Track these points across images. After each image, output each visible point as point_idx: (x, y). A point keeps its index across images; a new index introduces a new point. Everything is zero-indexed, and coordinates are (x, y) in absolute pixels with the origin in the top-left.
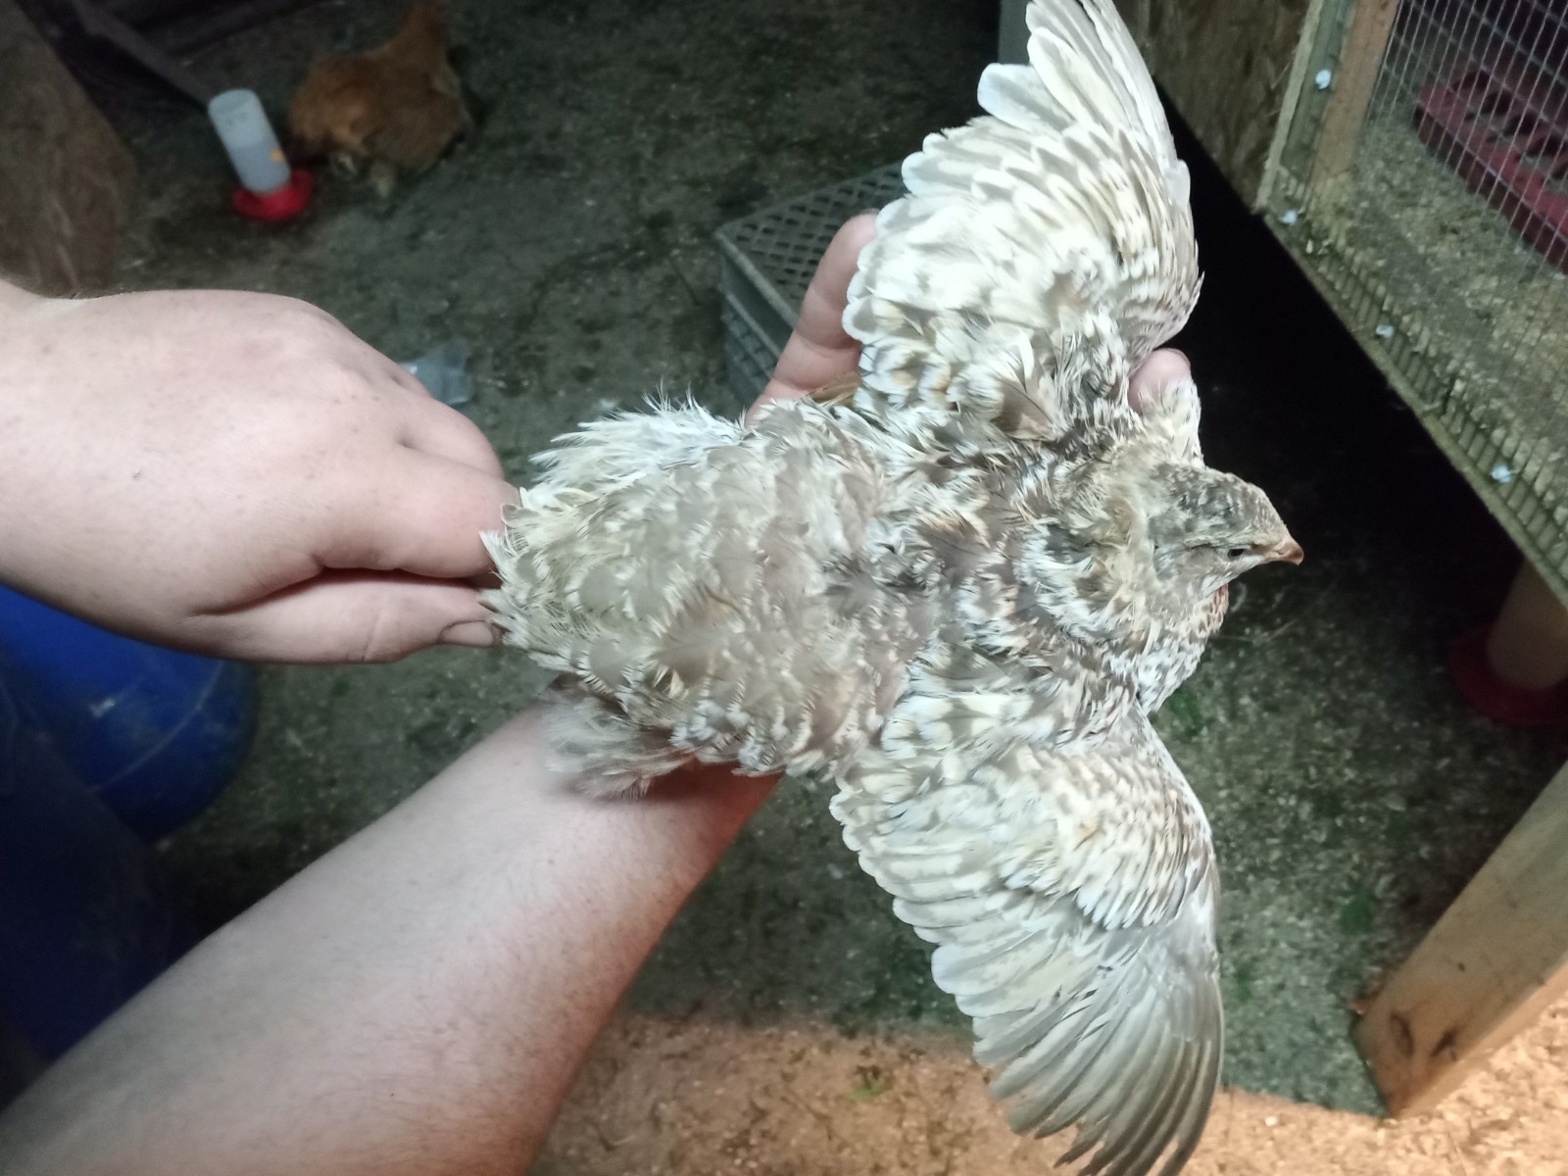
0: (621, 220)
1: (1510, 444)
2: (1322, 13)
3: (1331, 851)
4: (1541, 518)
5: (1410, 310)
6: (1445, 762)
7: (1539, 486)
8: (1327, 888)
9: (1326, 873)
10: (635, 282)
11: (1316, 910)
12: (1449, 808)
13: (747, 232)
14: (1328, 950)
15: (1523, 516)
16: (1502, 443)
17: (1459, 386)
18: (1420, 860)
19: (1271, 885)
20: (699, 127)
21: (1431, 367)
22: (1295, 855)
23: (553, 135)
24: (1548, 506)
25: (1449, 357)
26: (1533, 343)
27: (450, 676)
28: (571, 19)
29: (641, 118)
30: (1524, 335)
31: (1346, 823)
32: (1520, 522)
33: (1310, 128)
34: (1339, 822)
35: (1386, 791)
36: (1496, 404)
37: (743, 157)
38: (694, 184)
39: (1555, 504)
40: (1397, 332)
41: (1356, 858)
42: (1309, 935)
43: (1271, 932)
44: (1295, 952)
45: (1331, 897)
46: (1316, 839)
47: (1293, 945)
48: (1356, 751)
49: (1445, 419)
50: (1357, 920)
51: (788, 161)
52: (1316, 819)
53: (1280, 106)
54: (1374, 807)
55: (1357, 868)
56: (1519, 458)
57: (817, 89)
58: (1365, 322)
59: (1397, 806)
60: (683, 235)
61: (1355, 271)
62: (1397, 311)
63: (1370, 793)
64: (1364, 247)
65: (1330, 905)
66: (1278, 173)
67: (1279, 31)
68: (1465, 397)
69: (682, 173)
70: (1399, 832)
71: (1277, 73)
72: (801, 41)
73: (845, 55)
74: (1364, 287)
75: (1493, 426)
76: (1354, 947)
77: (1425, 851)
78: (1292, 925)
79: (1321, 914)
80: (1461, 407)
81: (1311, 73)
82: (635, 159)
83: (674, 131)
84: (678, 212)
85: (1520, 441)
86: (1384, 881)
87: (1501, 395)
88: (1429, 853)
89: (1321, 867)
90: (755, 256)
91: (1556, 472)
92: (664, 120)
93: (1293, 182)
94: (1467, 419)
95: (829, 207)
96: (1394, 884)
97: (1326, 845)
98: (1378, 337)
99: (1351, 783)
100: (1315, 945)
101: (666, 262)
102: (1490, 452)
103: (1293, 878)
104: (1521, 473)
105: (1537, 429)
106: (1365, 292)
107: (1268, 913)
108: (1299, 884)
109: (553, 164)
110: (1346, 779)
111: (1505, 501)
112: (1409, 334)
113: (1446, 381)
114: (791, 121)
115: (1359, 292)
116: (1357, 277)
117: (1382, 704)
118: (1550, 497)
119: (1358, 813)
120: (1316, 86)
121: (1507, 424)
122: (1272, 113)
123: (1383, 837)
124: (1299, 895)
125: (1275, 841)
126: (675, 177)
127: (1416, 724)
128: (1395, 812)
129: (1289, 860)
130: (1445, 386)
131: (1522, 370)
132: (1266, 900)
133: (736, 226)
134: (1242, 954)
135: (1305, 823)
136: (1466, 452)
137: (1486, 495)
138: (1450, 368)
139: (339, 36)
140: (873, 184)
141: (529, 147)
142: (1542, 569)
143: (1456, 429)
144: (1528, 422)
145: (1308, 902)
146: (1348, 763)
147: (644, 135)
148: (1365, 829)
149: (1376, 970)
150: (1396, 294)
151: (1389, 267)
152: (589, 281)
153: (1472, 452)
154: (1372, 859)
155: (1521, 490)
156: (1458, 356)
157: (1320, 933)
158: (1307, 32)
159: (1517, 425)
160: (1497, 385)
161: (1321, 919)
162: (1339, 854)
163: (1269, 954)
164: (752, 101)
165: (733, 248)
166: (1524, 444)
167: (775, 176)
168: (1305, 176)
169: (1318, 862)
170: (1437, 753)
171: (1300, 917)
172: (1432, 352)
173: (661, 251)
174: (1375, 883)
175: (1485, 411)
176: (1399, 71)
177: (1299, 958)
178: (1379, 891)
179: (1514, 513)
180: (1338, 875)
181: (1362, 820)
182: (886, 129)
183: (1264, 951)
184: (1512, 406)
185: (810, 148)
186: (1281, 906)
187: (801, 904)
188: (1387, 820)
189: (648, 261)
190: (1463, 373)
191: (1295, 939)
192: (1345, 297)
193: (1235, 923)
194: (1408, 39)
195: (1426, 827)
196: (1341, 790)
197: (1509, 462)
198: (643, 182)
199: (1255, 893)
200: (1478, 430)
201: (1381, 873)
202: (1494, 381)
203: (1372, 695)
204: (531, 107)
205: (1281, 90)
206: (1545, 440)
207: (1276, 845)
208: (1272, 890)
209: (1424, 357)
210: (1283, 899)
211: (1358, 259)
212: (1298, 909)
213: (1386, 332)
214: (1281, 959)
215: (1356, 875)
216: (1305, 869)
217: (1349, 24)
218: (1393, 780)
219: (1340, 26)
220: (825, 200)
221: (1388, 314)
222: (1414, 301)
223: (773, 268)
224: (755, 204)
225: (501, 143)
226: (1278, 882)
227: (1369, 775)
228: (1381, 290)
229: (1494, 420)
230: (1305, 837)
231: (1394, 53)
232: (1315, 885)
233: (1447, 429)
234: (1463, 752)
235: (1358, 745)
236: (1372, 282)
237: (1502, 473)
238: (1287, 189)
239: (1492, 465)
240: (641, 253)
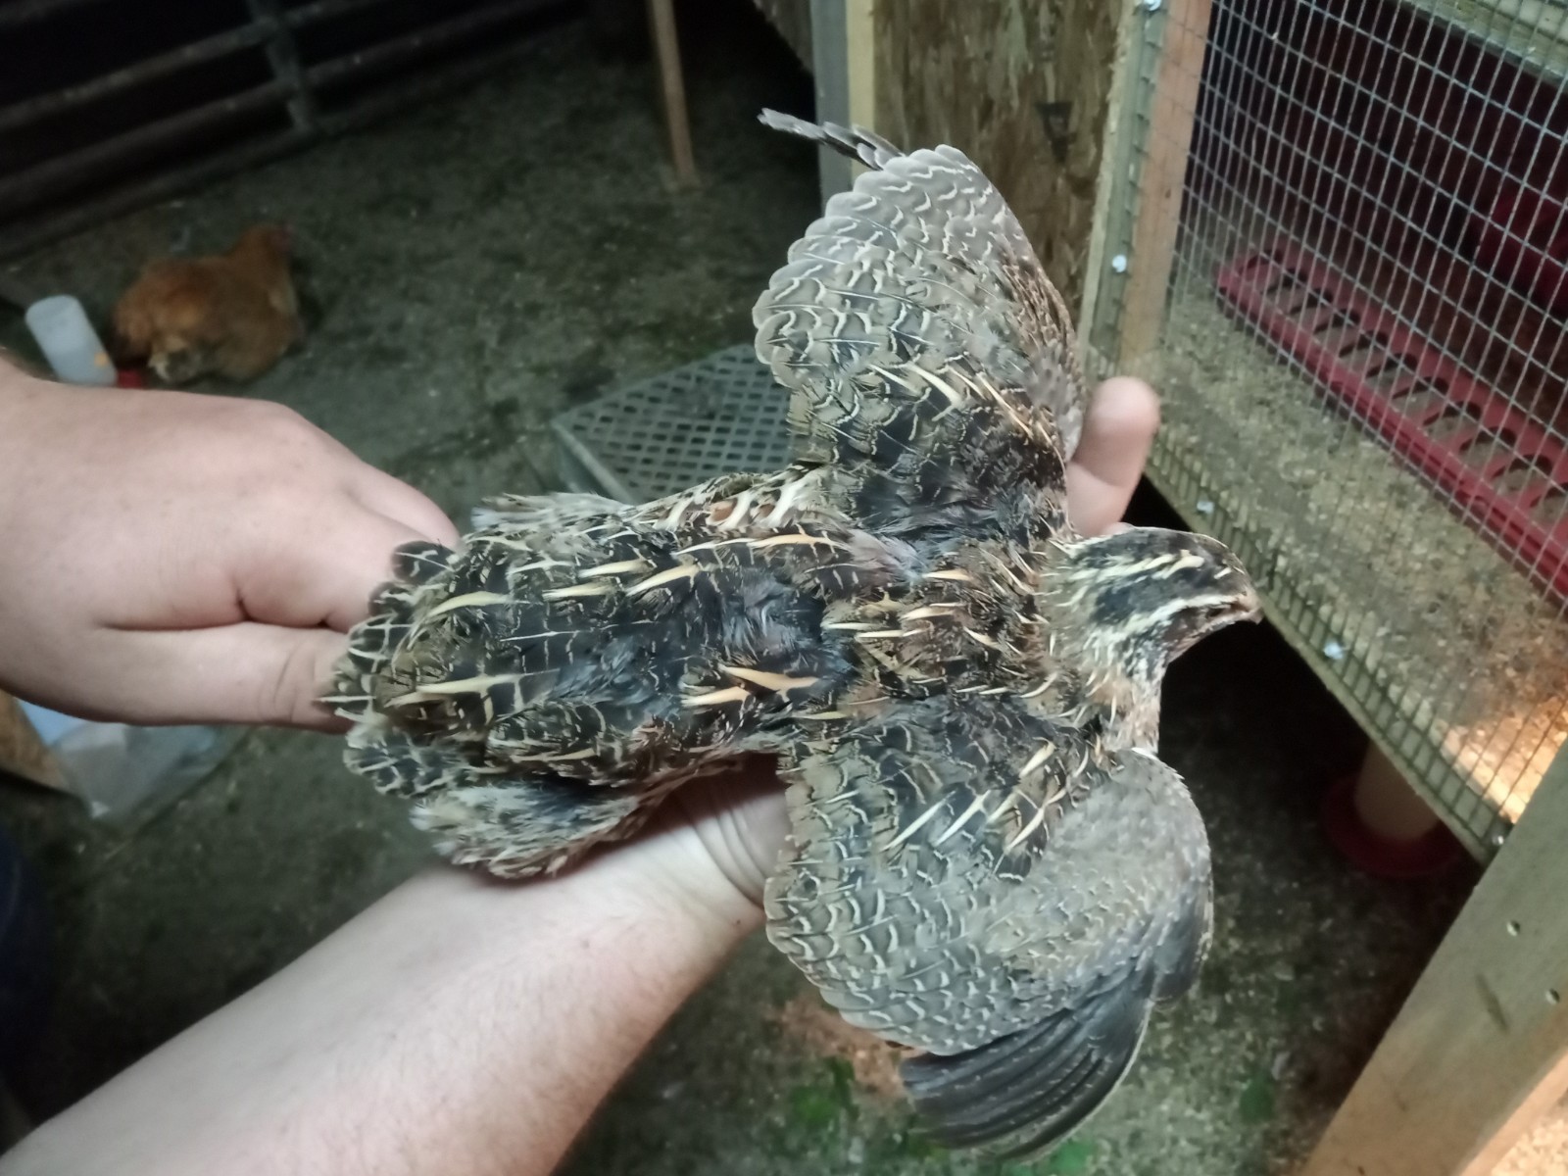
0: (466, 409)
1: (1337, 621)
2: (1111, 202)
3: (1223, 1031)
4: (1376, 696)
5: (1227, 486)
6: (1328, 923)
7: (1370, 664)
8: (1223, 1073)
9: (1221, 1056)
10: (479, 471)
11: (1213, 1099)
12: (1337, 973)
13: (584, 421)
14: (1230, 1144)
15: (1360, 692)
16: (1330, 619)
17: (1281, 562)
18: (1314, 1033)
19: (1165, 1074)
20: (543, 314)
21: (1253, 543)
22: (1187, 1040)
23: (396, 327)
24: (1381, 684)
25: (1268, 533)
26: (1349, 513)
27: (277, 908)
28: (414, 213)
29: (485, 307)
30: (1337, 506)
31: (1235, 998)
32: (1356, 699)
33: (1113, 310)
34: (1228, 998)
35: (1272, 959)
36: (1320, 579)
37: (588, 342)
38: (540, 370)
39: (1390, 680)
40: (1217, 507)
41: (1249, 1037)
42: (1209, 1129)
43: (1169, 1129)
44: (1196, 1150)
45: (1228, 1084)
46: (1207, 1019)
47: (1193, 1141)
48: (1238, 919)
49: (1274, 594)
50: (1257, 1106)
51: (634, 344)
52: (1205, 997)
53: (1082, 289)
54: (1262, 977)
55: (1252, 1047)
56: (1348, 634)
57: (662, 274)
58: (1186, 497)
59: (1285, 975)
60: (530, 421)
61: (1170, 447)
62: (1214, 487)
63: (1257, 963)
64: (1177, 425)
65: (1227, 1092)
66: (1089, 355)
67: (1073, 219)
68: (1289, 574)
69: (527, 360)
70: (1290, 1002)
71: (1076, 257)
72: (644, 228)
73: (687, 240)
74: (1181, 463)
75: (1319, 602)
76: (1257, 1137)
77: (1317, 1023)
78: (1192, 1118)
79: (1219, 1103)
80: (1286, 583)
81: (1106, 260)
82: (479, 348)
83: (519, 319)
84: (523, 398)
85: (1346, 616)
86: (1281, 1059)
87: (1324, 570)
88: (1322, 1024)
89: (1215, 1050)
90: (591, 444)
91: (1385, 649)
92: (509, 308)
93: (1104, 361)
94: (1294, 595)
95: (665, 394)
96: (1290, 1062)
97: (1218, 1025)
98: (1201, 513)
99: (1237, 953)
100: (1217, 1139)
101: (512, 449)
102: (1319, 629)
103: (1187, 1066)
104: (1353, 648)
105: (1362, 603)
106: (1182, 468)
107: (1165, 1107)
108: (1193, 1072)
109: (394, 356)
110: (1231, 950)
111: (1340, 678)
112: (1229, 510)
113: (1269, 556)
114: (636, 306)
115: (1176, 469)
116: (1173, 454)
117: (1259, 866)
118: (1382, 674)
119: (1247, 987)
120: (1114, 271)
121: (1332, 600)
122: (1076, 296)
123: (1274, 1011)
124: (1194, 1084)
125: (1165, 1025)
126: (520, 365)
127: (1295, 885)
128: (1283, 983)
129: (1181, 1045)
130: (1268, 561)
131: (1340, 540)
132: (1161, 1094)
133: (574, 415)
134: (1141, 1157)
135: (1194, 1002)
136: (1297, 628)
137: (1321, 671)
138: (1272, 543)
139: (176, 237)
140: (710, 368)
141: (371, 340)
142: (1384, 748)
143: (1285, 605)
144: (1352, 596)
145: (1206, 1091)
146: (1232, 933)
147: (488, 324)
148: (1256, 1003)
149: (1282, 1161)
150: (1211, 469)
151: (1201, 444)
152: (432, 472)
153: (1304, 628)
154: (1265, 1037)
155: (1353, 667)
156: (1277, 531)
157: (1221, 1124)
158: (1099, 221)
159: (1342, 599)
160: (1318, 559)
161: (1219, 1109)
162: (1232, 1034)
163: (1170, 1155)
164: (597, 288)
165: (569, 438)
166: (1350, 620)
167: (621, 360)
168: (1114, 356)
169: (1210, 1045)
170: (1319, 914)
171: (1198, 1109)
172: (1253, 527)
173: (507, 437)
174: (1272, 1063)
175: (1310, 586)
176: (1187, 257)
177: (1201, 1155)
178: (1275, 1072)
179: (1351, 690)
180: (1233, 1058)
181: (1251, 993)
182: (730, 310)
183: (1164, 1151)
184: (1335, 580)
185: (656, 331)
186: (1177, 1099)
187: (668, 1145)
188: (1276, 992)
189: (493, 449)
190: (1284, 548)
191: (1196, 1134)
192: (1164, 472)
193: (1131, 1123)
194: (1192, 227)
195: (1316, 996)
196: (1228, 962)
197: (1339, 639)
198: (487, 370)
199: (1150, 1086)
200: (1305, 607)
201: (1276, 1051)
202: (1315, 555)
203: (1248, 857)
204: (372, 301)
205: (1081, 273)
206: (1371, 615)
207: (1166, 1031)
208: (1167, 1080)
209: (1245, 532)
210: (1179, 1090)
211: (1172, 436)
212: (1194, 1100)
213: (1207, 507)
214: (1184, 1160)
215: (1251, 1056)
216: (1198, 1055)
217: (1136, 212)
218: (1278, 948)
219: (1129, 213)
220: (663, 386)
221: (1207, 489)
222: (1229, 476)
223: (611, 457)
224: (602, 388)
225: (339, 338)
226: (1172, 1071)
227: (1254, 944)
228: (1197, 466)
229: (1320, 596)
230: (1196, 1018)
231: (1181, 241)
232: (1211, 1070)
233: (1277, 604)
234: (1344, 912)
235: (1239, 913)
236: (1188, 458)
237: (1333, 650)
238: (1098, 368)
239: (1323, 642)
240: (486, 442)
